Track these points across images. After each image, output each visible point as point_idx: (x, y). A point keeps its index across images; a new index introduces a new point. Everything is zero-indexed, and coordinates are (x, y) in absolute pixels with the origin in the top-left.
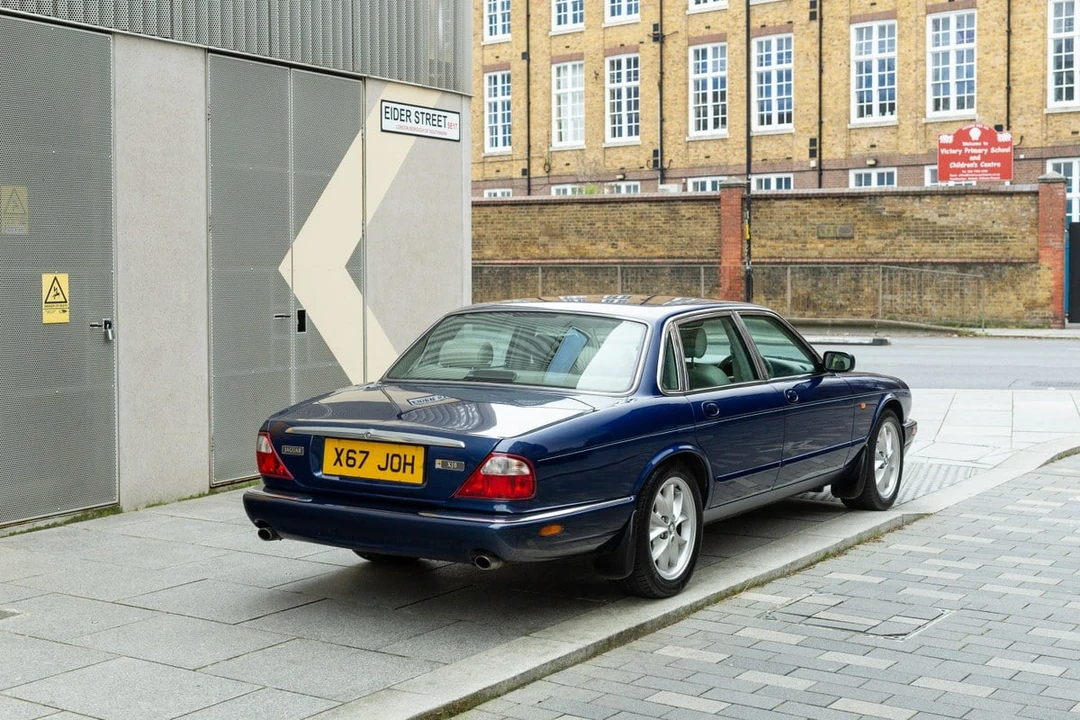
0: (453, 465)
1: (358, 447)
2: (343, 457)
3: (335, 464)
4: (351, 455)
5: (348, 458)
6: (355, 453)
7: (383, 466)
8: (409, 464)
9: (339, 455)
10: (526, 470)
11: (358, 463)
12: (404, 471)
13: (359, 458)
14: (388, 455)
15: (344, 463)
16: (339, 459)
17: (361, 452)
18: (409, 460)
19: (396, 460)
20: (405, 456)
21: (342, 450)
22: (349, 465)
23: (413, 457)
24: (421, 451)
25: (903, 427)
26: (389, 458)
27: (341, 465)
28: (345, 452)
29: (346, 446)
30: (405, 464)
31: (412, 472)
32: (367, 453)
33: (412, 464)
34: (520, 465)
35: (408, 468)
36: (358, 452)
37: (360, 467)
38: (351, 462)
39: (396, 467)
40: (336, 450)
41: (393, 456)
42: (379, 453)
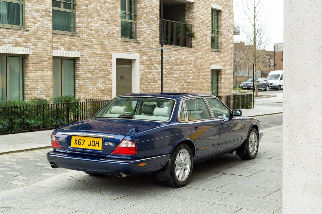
0: (111, 144)
1: (82, 138)
3: (75, 144)
4: (80, 141)
5: (79, 142)
7: (89, 144)
8: (97, 144)
9: (76, 141)
10: (134, 146)
11: (82, 144)
12: (96, 146)
13: (82, 142)
14: (91, 141)
16: (76, 142)
17: (83, 140)
18: (97, 143)
19: (93, 142)
20: (96, 141)
21: (77, 139)
22: (79, 144)
23: (99, 141)
24: (101, 139)
25: (258, 134)
26: (91, 142)
27: (77, 144)
29: (78, 138)
30: (96, 144)
32: (85, 140)
33: (98, 144)
34: (132, 144)
35: (97, 145)
36: (82, 140)
37: (82, 145)
38: (80, 143)
39: (93, 145)
40: (75, 139)
41: (93, 141)
42: (88, 141)
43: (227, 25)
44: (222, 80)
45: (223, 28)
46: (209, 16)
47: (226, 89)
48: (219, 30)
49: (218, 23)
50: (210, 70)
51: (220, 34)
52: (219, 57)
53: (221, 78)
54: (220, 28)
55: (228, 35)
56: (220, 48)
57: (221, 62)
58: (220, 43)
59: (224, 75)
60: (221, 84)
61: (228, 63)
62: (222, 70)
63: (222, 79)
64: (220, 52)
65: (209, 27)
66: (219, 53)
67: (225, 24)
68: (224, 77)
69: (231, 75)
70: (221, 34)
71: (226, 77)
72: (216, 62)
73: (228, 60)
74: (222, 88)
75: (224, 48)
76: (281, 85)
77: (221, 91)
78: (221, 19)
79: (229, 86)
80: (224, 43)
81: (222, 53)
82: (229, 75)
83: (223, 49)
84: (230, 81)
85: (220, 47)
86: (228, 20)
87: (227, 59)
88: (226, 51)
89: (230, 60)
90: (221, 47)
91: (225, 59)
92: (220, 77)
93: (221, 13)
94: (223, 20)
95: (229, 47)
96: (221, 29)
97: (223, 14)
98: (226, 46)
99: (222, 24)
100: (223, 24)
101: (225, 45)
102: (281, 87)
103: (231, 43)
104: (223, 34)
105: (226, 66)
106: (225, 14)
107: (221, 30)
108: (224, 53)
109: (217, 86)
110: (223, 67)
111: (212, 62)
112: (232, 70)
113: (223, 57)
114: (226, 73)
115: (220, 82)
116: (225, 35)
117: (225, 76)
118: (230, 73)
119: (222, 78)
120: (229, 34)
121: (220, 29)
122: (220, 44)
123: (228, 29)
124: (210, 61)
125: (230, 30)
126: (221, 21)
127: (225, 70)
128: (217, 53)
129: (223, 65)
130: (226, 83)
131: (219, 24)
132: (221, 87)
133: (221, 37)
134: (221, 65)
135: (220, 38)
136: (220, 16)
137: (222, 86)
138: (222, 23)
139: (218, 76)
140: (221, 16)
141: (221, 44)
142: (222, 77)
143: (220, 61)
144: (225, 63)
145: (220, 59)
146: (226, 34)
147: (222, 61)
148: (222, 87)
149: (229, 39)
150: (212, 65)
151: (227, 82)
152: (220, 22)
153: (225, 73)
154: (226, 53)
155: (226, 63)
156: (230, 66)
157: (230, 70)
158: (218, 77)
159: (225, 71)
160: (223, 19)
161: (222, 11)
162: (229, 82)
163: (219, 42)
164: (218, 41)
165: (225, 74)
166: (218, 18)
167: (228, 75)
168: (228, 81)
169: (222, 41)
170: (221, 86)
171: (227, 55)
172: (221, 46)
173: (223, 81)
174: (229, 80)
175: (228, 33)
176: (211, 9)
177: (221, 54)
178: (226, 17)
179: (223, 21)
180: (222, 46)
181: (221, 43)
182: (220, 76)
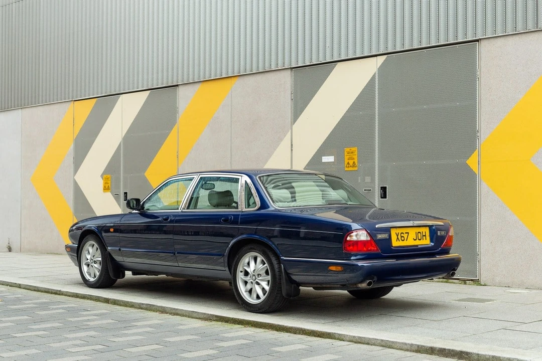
0: (443, 233)
1: (404, 230)
2: (399, 237)
3: (396, 241)
4: (402, 235)
5: (402, 237)
6: (404, 234)
7: (415, 238)
9: (398, 236)
11: (406, 239)
12: (423, 240)
13: (406, 236)
14: (416, 233)
15: (400, 239)
16: (398, 238)
17: (406, 233)
18: (424, 234)
19: (419, 234)
20: (422, 232)
21: (398, 233)
22: (402, 241)
23: (425, 232)
24: (428, 228)
27: (399, 241)
28: (400, 234)
29: (400, 231)
30: (423, 236)
31: (426, 239)
32: (408, 233)
33: (425, 236)
35: (424, 237)
38: (403, 239)
39: (420, 238)
40: (396, 233)
42: (413, 233)
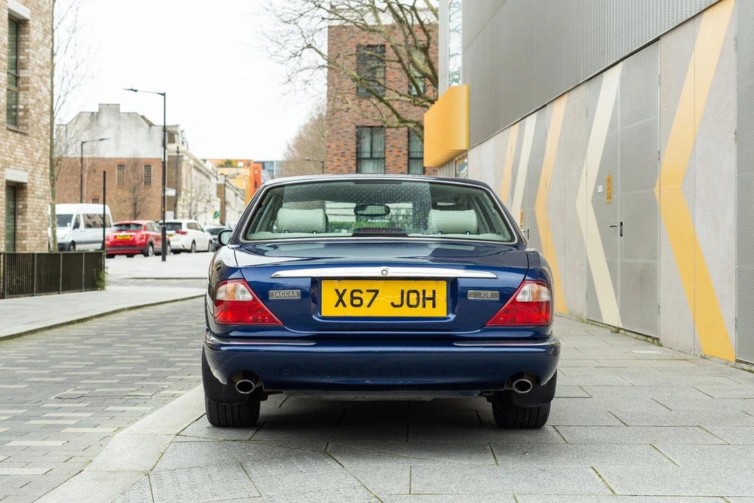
0: (487, 295)
1: (364, 286)
2: (346, 298)
3: (337, 305)
4: (355, 294)
5: (353, 298)
6: (361, 292)
7: (398, 302)
8: (429, 299)
9: (341, 296)
11: (366, 302)
12: (424, 306)
13: (367, 298)
14: (402, 292)
15: (348, 303)
16: (341, 300)
17: (368, 291)
18: (429, 294)
19: (413, 295)
20: (424, 291)
21: (345, 291)
22: (354, 306)
23: (434, 292)
24: (443, 285)
26: (405, 294)
27: (344, 305)
28: (348, 292)
29: (348, 286)
30: (424, 299)
31: (434, 306)
32: (377, 292)
33: (433, 299)
35: (429, 303)
36: (364, 291)
37: (369, 306)
38: (357, 302)
39: (413, 302)
40: (337, 291)
41: (409, 292)
42: (390, 290)
43: (38, 61)
44: (26, 211)
45: (30, 68)
46: (3, 31)
47: (34, 238)
48: (21, 75)
49: (17, 55)
50: (5, 181)
51: (21, 86)
52: (22, 148)
53: (25, 206)
54: (24, 69)
55: (41, 91)
56: (23, 125)
57: (27, 163)
58: (21, 110)
59: (31, 197)
60: (24, 224)
61: (39, 167)
62: (29, 185)
63: (28, 210)
64: (25, 134)
65: (4, 63)
66: (22, 135)
67: (34, 59)
68: (31, 203)
69: (45, 198)
70: (26, 85)
71: (35, 204)
72: (16, 160)
73: (39, 159)
74: (26, 233)
75: (32, 125)
76: (75, 241)
77: (24, 242)
78: (27, 43)
79: (41, 230)
80: (32, 111)
81: (28, 138)
82: (41, 198)
83: (32, 128)
84: (44, 216)
85: (21, 121)
86: (41, 49)
87: (37, 155)
88: (35, 133)
89: (44, 159)
90: (26, 121)
91: (35, 154)
92: (22, 202)
93: (26, 29)
94: (32, 49)
95: (42, 121)
96: (26, 71)
97: (32, 30)
98: (36, 119)
99: (28, 59)
100: (31, 58)
101: (34, 115)
102: (74, 248)
103: (45, 112)
104: (30, 85)
105: (35, 175)
106: (35, 32)
107: (26, 75)
108: (33, 137)
109: (13, 228)
110: (30, 178)
111: (8, 159)
112: (46, 187)
113: (30, 149)
114: (36, 193)
115: (20, 217)
116: (34, 88)
117: (34, 201)
118: (44, 194)
119: (29, 206)
120: (42, 88)
121: (21, 71)
122: (21, 114)
123: (41, 73)
124: (4, 158)
125: (44, 78)
126: (27, 50)
127: (34, 186)
128: (18, 135)
129: (30, 170)
130: (36, 221)
131: (21, 57)
132: (23, 231)
133: (27, 92)
134: (27, 171)
135: (21, 95)
136: (22, 36)
137: (28, 228)
138: (28, 55)
139: (15, 200)
140: (27, 36)
141: (25, 114)
142: (28, 203)
143: (25, 158)
144: (33, 165)
145: (23, 154)
146: (36, 85)
147: (29, 159)
148: (27, 231)
149: (43, 101)
150: (9, 167)
151: (37, 219)
152: (24, 51)
153: (33, 193)
154: (36, 138)
155: (36, 166)
156: (43, 174)
157: (43, 187)
158: (15, 205)
159: (33, 188)
160: (31, 45)
161: (31, 22)
162: (41, 217)
163: (21, 107)
164: (16, 104)
165: (33, 195)
166: (17, 41)
167: (40, 200)
168: (39, 215)
169: (28, 105)
170: (24, 228)
171: (37, 144)
172: (25, 117)
173: (29, 216)
174: (41, 213)
175: (41, 84)
176: (7, 12)
177: (27, 141)
178: (38, 41)
179: (31, 51)
180: (27, 118)
181: (26, 110)
182: (23, 200)
